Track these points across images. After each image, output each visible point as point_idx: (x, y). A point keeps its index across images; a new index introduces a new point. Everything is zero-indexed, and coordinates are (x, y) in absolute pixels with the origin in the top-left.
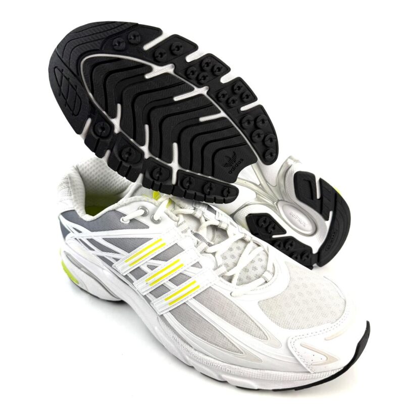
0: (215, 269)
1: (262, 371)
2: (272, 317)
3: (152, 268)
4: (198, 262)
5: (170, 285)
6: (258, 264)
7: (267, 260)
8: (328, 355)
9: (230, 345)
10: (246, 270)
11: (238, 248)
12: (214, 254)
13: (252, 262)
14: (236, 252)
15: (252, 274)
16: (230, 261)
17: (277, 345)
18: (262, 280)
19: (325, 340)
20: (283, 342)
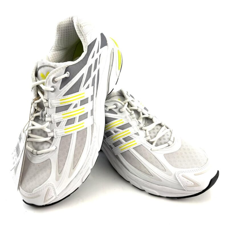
0: (145, 137)
1: (162, 186)
2: (169, 162)
3: (116, 132)
4: (138, 133)
5: (123, 141)
6: (166, 137)
7: (171, 135)
8: (195, 182)
9: (148, 172)
10: (160, 139)
11: (157, 129)
12: (145, 130)
13: (163, 136)
14: (156, 131)
15: (163, 141)
16: (153, 135)
17: (170, 174)
18: (167, 145)
19: (195, 175)
20: (173, 173)
